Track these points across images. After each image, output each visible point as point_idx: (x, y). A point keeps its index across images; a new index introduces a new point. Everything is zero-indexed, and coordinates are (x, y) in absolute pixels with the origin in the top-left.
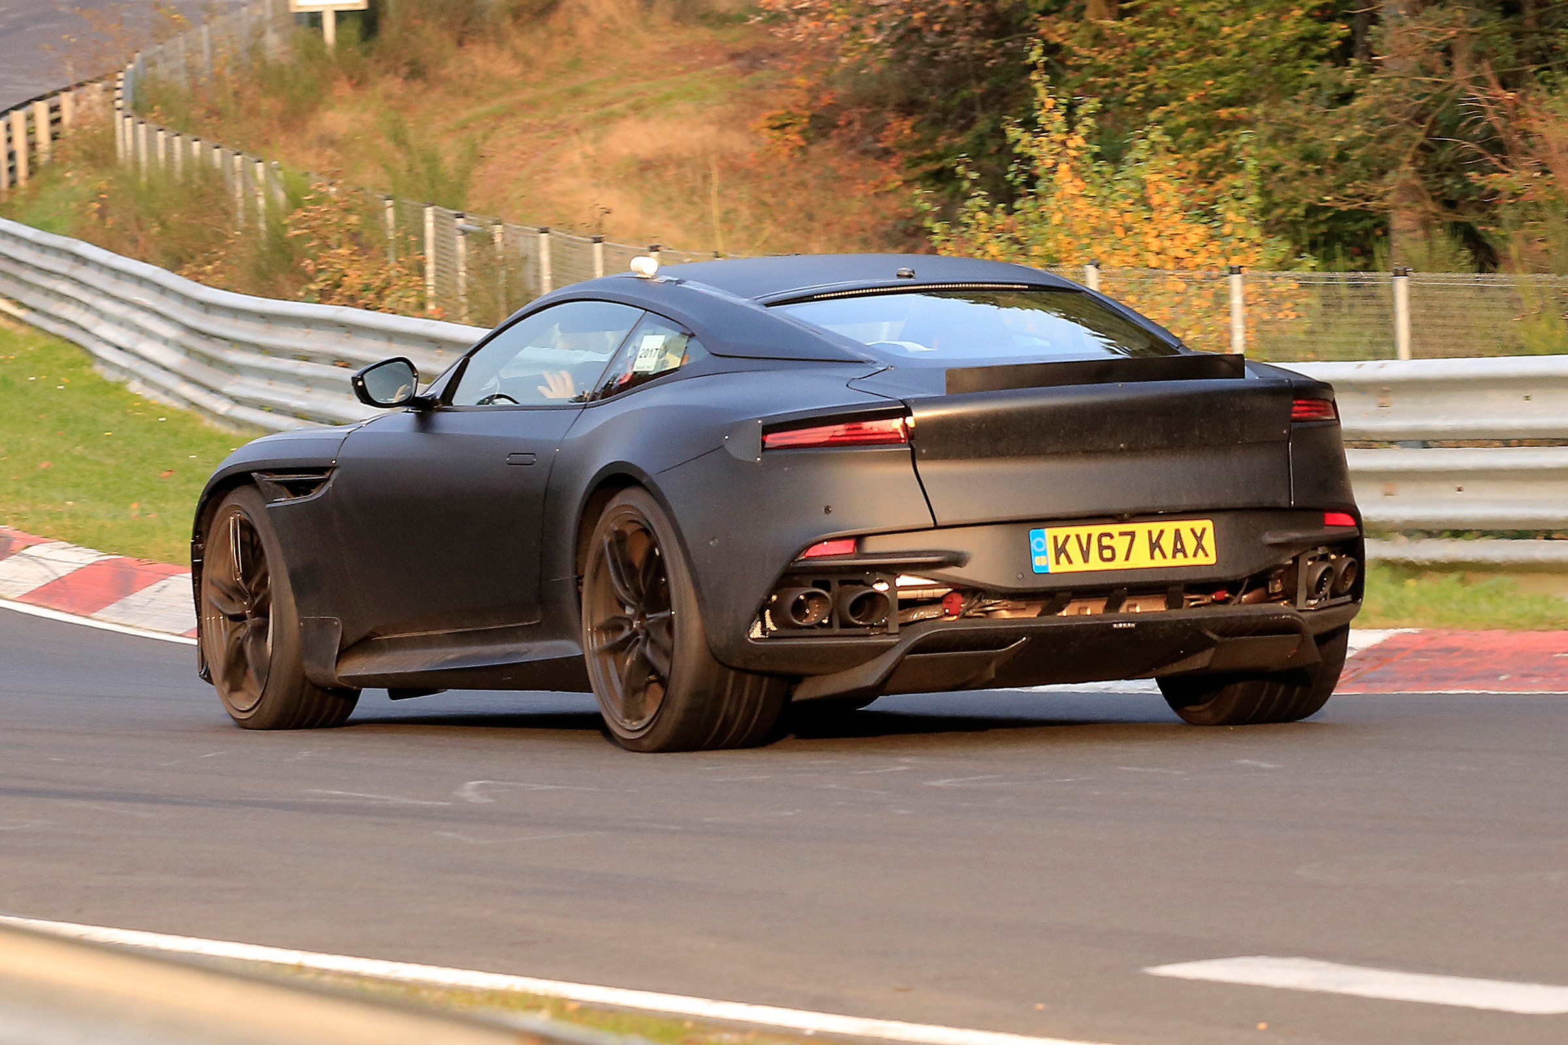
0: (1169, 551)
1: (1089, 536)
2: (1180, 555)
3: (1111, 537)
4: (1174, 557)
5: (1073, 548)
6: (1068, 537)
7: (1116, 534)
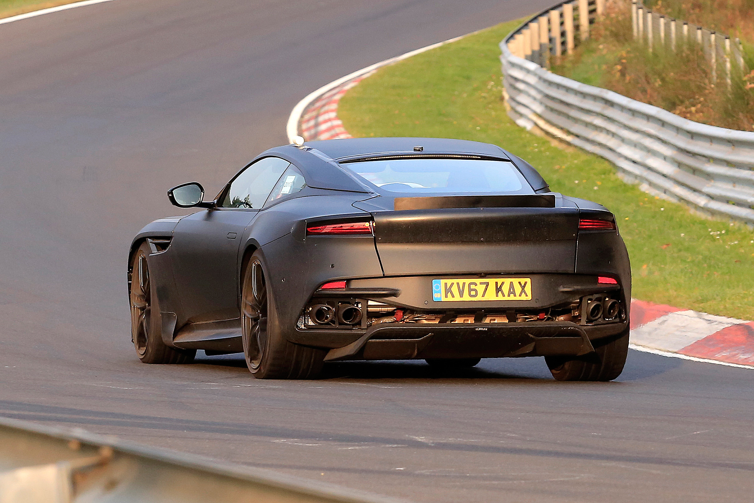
0: (506, 293)
1: (464, 284)
2: (512, 295)
3: (476, 285)
4: (509, 296)
5: (455, 289)
6: (453, 284)
7: (478, 284)
